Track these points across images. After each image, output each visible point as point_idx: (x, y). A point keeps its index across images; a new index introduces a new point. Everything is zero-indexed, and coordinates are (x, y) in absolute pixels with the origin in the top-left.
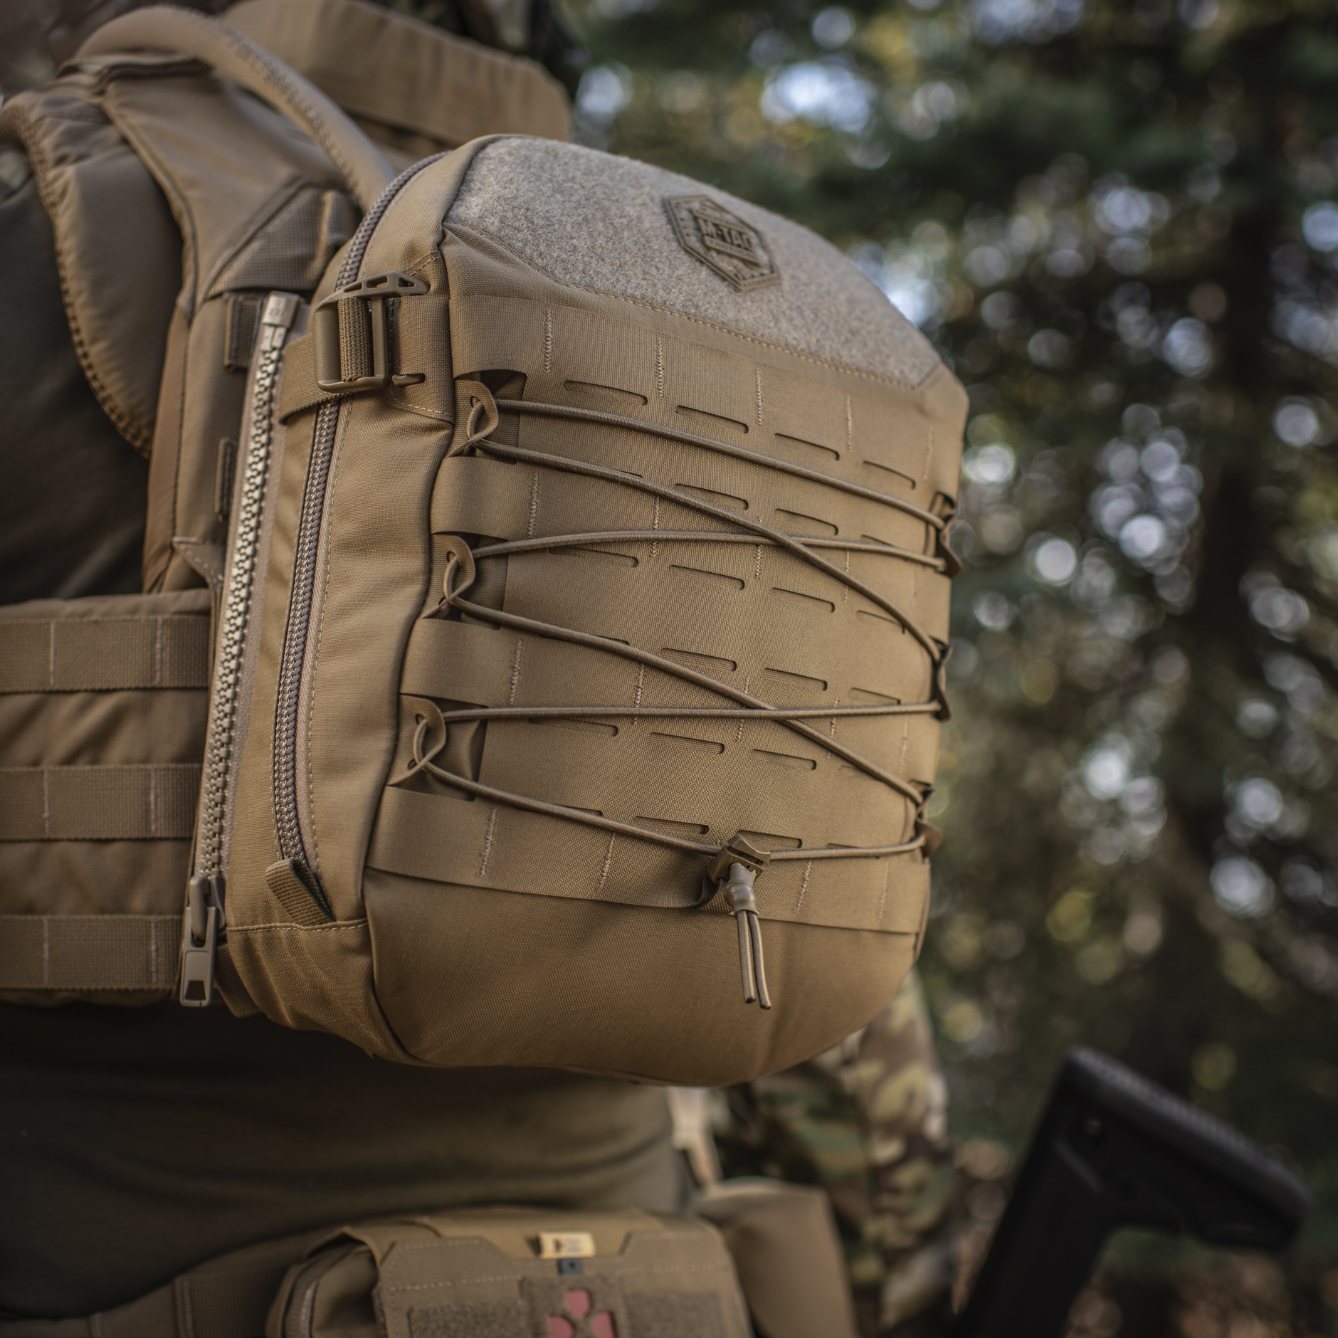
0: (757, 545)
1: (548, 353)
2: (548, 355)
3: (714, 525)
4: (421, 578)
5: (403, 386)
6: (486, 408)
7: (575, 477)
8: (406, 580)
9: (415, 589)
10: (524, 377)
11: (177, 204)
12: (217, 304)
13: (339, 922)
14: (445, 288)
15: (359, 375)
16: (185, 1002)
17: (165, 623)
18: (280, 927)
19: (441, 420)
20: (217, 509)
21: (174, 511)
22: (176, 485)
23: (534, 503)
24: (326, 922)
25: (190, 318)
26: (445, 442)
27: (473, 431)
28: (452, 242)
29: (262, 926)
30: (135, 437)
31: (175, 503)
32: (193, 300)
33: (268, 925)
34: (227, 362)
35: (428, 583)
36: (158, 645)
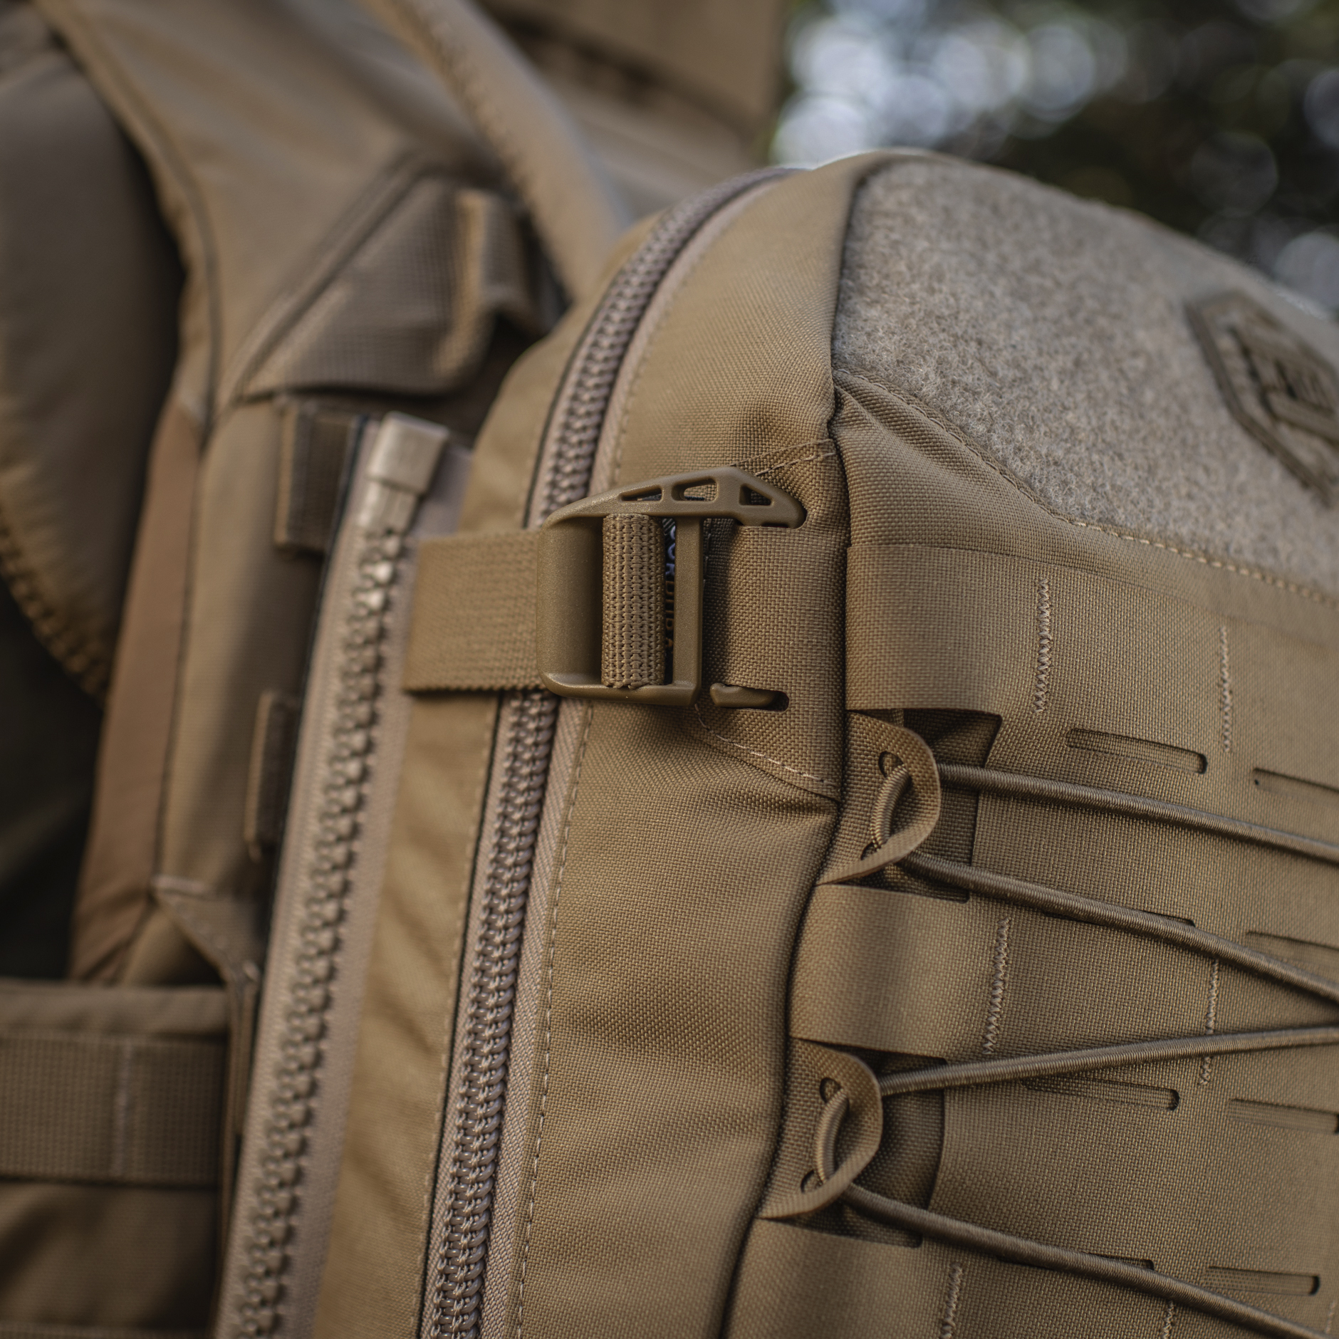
1: (1043, 672)
2: (1043, 677)
4: (764, 1127)
5: (730, 708)
6: (916, 780)
8: (730, 1124)
9: (752, 1147)
10: (996, 721)
11: (173, 191)
15: (646, 680)
17: (139, 1055)
19: (817, 795)
20: (251, 831)
21: (159, 826)
22: (166, 777)
23: (1000, 984)
25: (204, 435)
26: (821, 842)
27: (887, 829)
28: (856, 420)
30: (73, 652)
31: (162, 809)
32: (210, 400)
34: (282, 536)
35: (778, 1137)
36: (122, 1100)
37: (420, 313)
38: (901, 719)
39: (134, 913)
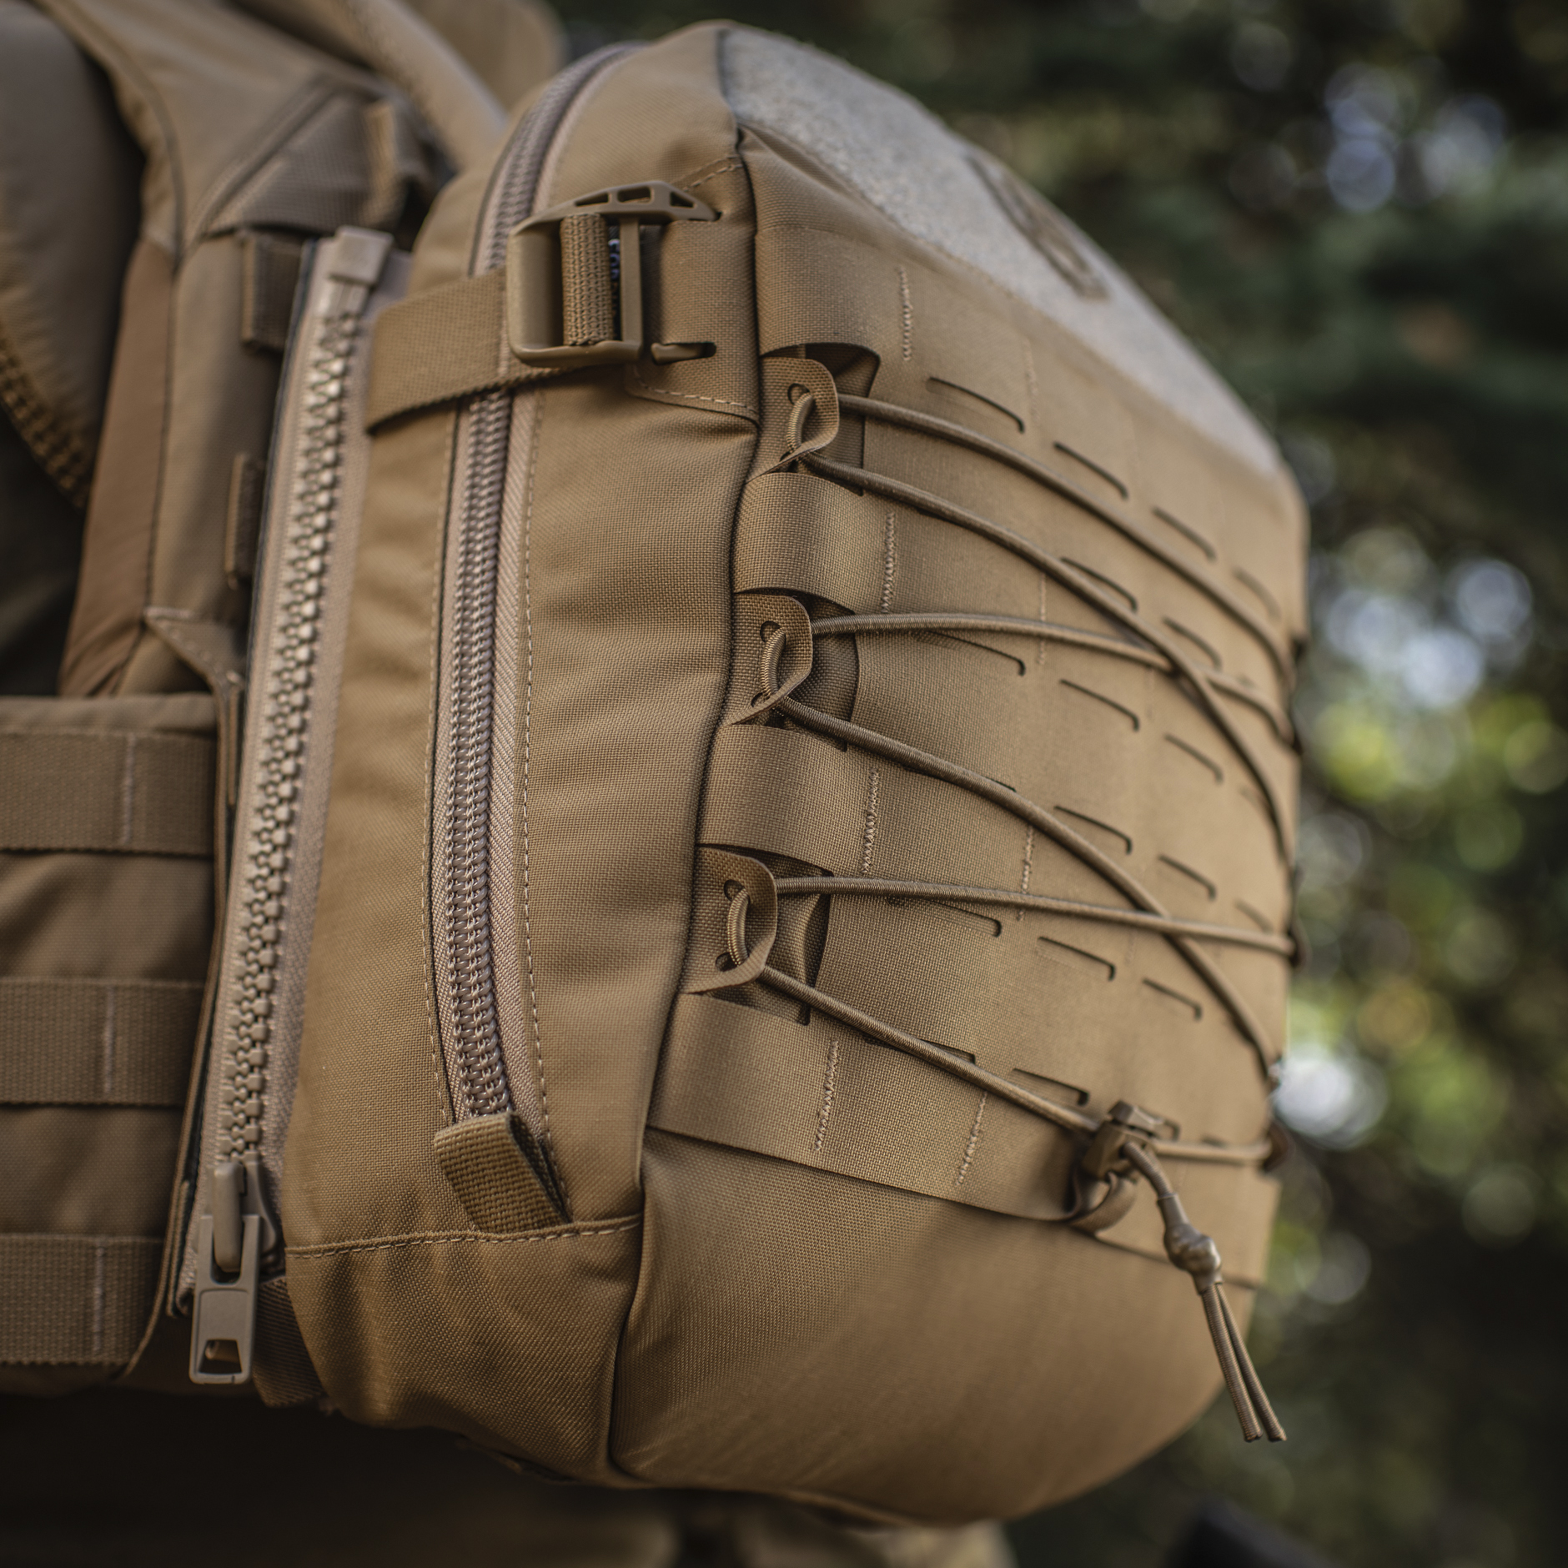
0: (1148, 666)
1: (907, 331)
2: (907, 335)
3: (1103, 627)
4: (720, 662)
5: (668, 362)
6: (819, 404)
7: (945, 526)
8: (693, 664)
9: (711, 679)
10: (874, 360)
11: (130, 90)
12: (225, 247)
13: (578, 1224)
14: (749, 214)
15: (602, 337)
16: (198, 1377)
17: (140, 745)
18: (435, 1239)
19: (742, 417)
20: (230, 565)
21: (150, 566)
22: (154, 525)
23: (891, 560)
24: (553, 1224)
25: (174, 264)
26: (748, 452)
27: (799, 437)
29: (390, 1238)
30: (55, 450)
31: (151, 552)
32: (178, 236)
33: (406, 1237)
34: (248, 333)
35: (730, 671)
36: (128, 782)
37: (346, 181)
38: (802, 353)
39: (127, 641)
